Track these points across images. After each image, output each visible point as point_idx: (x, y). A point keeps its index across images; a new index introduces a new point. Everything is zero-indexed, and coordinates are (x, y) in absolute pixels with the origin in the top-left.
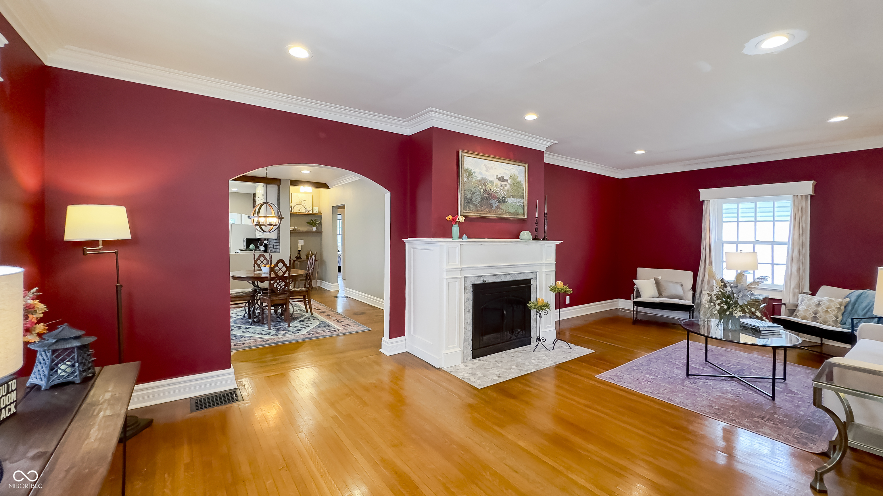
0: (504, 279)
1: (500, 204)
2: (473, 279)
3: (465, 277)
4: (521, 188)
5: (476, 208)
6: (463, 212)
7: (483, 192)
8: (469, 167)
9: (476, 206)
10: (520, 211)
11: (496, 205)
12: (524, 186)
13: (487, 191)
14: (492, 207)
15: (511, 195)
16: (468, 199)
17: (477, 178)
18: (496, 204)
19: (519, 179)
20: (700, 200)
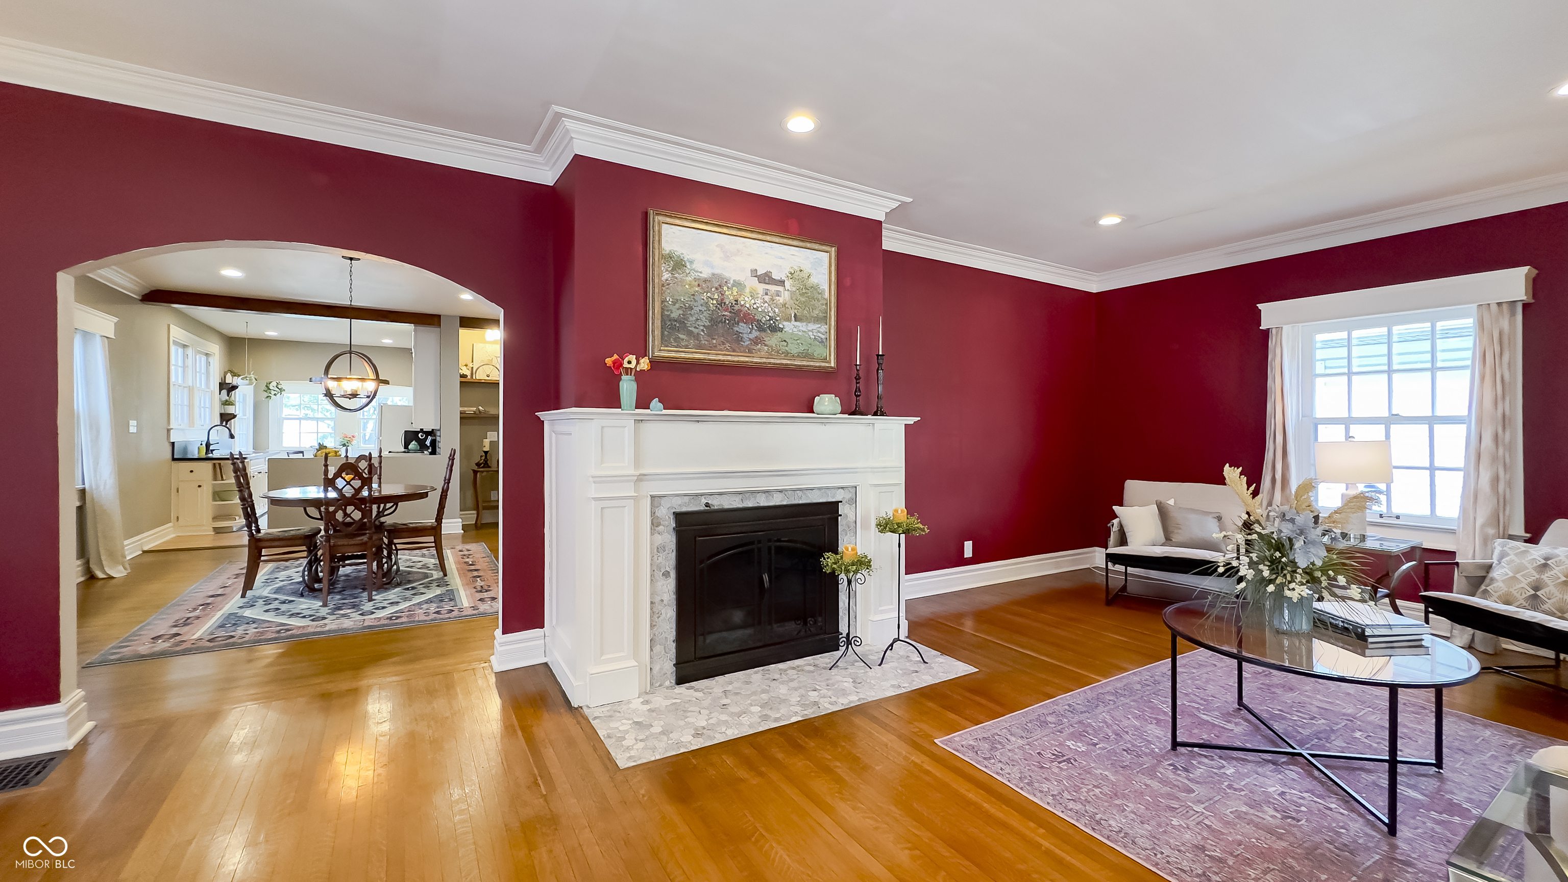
0: (763, 501)
1: (763, 334)
2: (679, 501)
3: (652, 497)
4: (818, 300)
5: (696, 341)
6: (660, 350)
7: (716, 307)
8: (675, 250)
9: (697, 337)
10: (819, 351)
11: (752, 336)
12: (827, 295)
13: (727, 303)
14: (741, 341)
15: (793, 315)
16: (676, 321)
17: (699, 274)
18: (750, 333)
19: (814, 280)
20: (1260, 328)
